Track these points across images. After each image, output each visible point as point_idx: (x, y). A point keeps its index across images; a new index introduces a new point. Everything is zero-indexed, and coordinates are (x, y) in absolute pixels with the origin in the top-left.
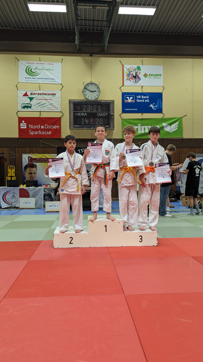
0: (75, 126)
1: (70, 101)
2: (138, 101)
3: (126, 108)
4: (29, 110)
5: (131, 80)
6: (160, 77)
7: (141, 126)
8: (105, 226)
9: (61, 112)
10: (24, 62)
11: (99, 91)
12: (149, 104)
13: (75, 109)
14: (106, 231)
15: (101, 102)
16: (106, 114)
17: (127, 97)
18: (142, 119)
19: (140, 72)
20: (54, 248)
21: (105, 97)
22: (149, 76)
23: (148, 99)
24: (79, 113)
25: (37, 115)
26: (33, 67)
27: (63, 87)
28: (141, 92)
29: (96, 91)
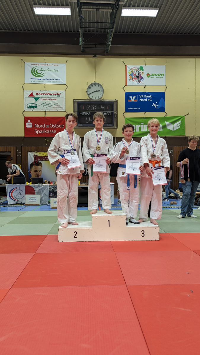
0: (79, 125)
1: (75, 100)
2: (141, 100)
3: (129, 107)
4: (35, 109)
5: (134, 80)
6: (162, 76)
7: (144, 124)
8: (108, 221)
9: (65, 111)
10: (30, 64)
11: (103, 91)
12: (151, 103)
13: (79, 108)
14: (109, 226)
15: (105, 102)
16: (109, 114)
17: (130, 97)
18: (145, 118)
19: (143, 72)
20: (59, 242)
21: (108, 97)
22: (152, 76)
23: (151, 98)
24: (83, 112)
25: (42, 115)
26: (38, 68)
27: (68, 87)
28: (143, 91)
29: (99, 91)
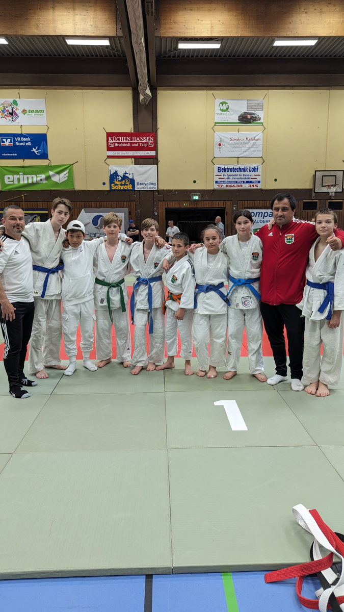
2: (17, 144)
5: (7, 118)
6: (42, 113)
7: (23, 175)
12: (30, 148)
17: (4, 140)
19: (17, 107)
22: (29, 112)
23: (29, 141)
28: (20, 133)
